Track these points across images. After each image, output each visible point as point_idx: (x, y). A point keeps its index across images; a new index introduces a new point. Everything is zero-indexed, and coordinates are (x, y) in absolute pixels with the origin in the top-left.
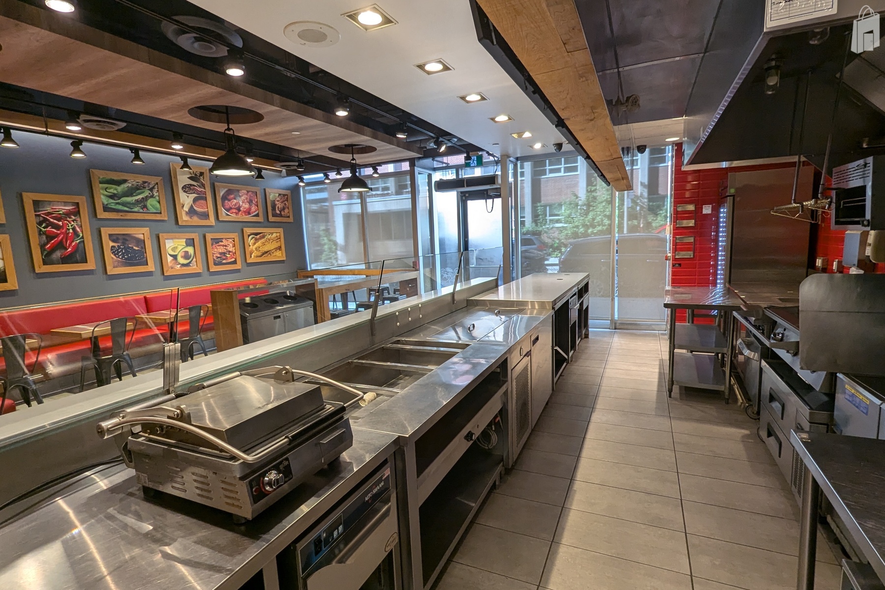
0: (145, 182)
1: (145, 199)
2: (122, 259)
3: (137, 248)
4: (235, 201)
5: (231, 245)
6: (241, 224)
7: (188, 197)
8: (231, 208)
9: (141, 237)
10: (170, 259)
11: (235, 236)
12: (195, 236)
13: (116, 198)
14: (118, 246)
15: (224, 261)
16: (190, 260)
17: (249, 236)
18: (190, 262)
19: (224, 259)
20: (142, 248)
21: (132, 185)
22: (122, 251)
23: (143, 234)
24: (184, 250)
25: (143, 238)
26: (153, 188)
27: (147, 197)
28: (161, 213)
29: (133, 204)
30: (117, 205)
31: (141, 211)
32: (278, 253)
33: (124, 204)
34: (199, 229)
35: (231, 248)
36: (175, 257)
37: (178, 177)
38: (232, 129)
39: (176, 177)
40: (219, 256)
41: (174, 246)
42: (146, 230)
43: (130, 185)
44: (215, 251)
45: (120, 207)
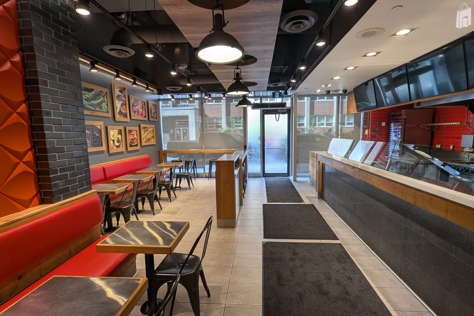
0: (101, 92)
1: (101, 103)
2: (91, 142)
3: (97, 135)
4: (137, 107)
5: (136, 134)
6: (140, 121)
7: (119, 103)
8: (135, 112)
9: (99, 127)
10: (112, 142)
11: (137, 128)
12: (122, 128)
13: (89, 101)
14: (89, 133)
15: (133, 144)
16: (120, 143)
17: (142, 129)
18: (120, 145)
19: (133, 143)
20: (100, 135)
21: (96, 93)
22: (91, 136)
23: (101, 126)
24: (117, 137)
25: (100, 128)
26: (104, 96)
27: (102, 101)
28: (108, 112)
29: (96, 105)
30: (89, 106)
31: (99, 110)
32: (153, 140)
33: (92, 105)
34: (123, 124)
35: (136, 137)
36: (113, 141)
37: (115, 89)
38: (239, 69)
39: (114, 90)
40: (131, 141)
41: (114, 134)
42: (101, 123)
43: (95, 93)
44: (129, 138)
45: (90, 107)
